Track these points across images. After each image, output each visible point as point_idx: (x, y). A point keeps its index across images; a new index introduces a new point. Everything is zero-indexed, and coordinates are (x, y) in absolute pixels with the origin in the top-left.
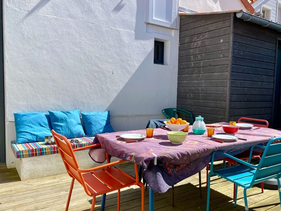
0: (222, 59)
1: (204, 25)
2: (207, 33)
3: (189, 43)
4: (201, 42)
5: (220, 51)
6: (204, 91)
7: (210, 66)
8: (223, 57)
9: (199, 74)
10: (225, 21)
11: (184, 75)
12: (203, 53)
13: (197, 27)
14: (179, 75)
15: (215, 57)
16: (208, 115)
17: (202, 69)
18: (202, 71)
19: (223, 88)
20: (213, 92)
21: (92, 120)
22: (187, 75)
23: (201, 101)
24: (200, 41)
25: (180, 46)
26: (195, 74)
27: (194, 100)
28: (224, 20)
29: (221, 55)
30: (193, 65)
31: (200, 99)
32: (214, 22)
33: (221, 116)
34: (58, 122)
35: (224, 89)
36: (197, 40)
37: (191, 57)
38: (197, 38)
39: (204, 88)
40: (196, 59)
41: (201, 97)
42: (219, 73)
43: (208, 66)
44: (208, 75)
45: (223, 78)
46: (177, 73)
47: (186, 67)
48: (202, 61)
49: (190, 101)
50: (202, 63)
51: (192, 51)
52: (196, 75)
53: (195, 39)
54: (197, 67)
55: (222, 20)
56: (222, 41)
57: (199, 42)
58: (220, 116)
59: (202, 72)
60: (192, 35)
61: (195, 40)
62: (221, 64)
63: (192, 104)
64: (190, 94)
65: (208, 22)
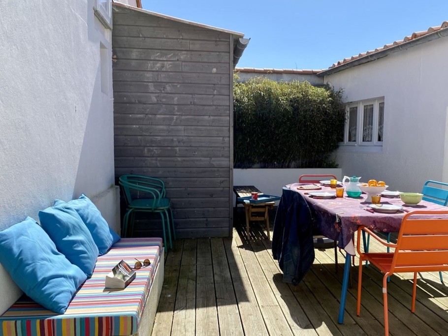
0: (216, 97)
1: (177, 39)
2: (183, 52)
3: (141, 61)
4: (171, 64)
5: (212, 84)
6: (184, 143)
7: (194, 104)
8: (218, 94)
9: (171, 116)
10: (219, 43)
11: (130, 114)
12: (178, 83)
13: (159, 36)
14: (117, 115)
15: (203, 93)
16: (195, 179)
17: (176, 109)
18: (178, 111)
19: (221, 138)
20: (203, 144)
21: (92, 216)
22: (142, 116)
23: (179, 159)
24: (170, 62)
25: (116, 61)
26: (161, 114)
27: (163, 159)
28: (216, 41)
29: (215, 91)
30: (154, 100)
31: (177, 155)
32: (198, 39)
33: (221, 179)
34: (70, 235)
35: (223, 140)
36: (161, 59)
37: (148, 85)
38: (161, 56)
39: (184, 138)
40: (161, 90)
41: (178, 153)
42: (212, 117)
43: (189, 105)
44: (191, 119)
45: (222, 125)
46: (113, 110)
47: (137, 102)
48: (176, 95)
49: (152, 160)
50: (176, 98)
51: (149, 75)
52: (163, 116)
53: (156, 55)
54: (164, 104)
55: (213, 39)
56: (214, 70)
57: (165, 63)
58: (218, 179)
59: (177, 113)
60: (149, 49)
61: (157, 59)
62: (215, 104)
63: (158, 164)
64: (151, 148)
65: (183, 34)
